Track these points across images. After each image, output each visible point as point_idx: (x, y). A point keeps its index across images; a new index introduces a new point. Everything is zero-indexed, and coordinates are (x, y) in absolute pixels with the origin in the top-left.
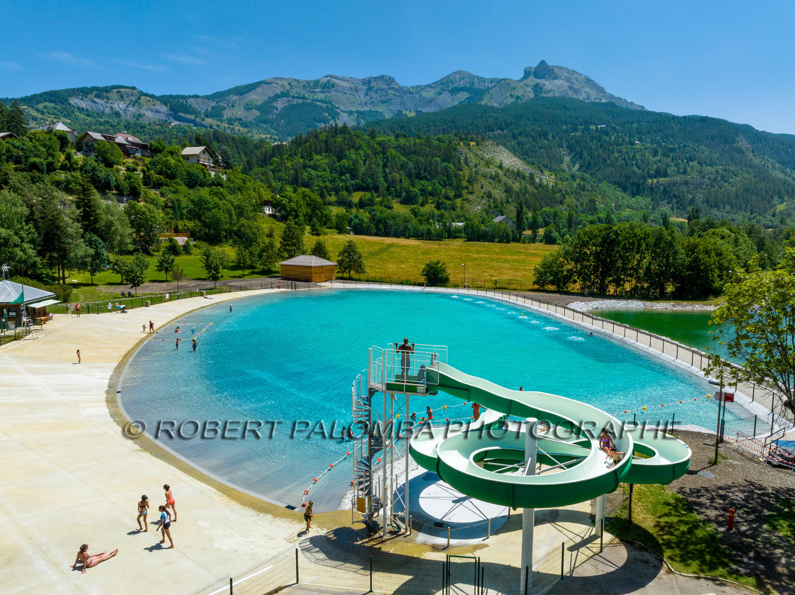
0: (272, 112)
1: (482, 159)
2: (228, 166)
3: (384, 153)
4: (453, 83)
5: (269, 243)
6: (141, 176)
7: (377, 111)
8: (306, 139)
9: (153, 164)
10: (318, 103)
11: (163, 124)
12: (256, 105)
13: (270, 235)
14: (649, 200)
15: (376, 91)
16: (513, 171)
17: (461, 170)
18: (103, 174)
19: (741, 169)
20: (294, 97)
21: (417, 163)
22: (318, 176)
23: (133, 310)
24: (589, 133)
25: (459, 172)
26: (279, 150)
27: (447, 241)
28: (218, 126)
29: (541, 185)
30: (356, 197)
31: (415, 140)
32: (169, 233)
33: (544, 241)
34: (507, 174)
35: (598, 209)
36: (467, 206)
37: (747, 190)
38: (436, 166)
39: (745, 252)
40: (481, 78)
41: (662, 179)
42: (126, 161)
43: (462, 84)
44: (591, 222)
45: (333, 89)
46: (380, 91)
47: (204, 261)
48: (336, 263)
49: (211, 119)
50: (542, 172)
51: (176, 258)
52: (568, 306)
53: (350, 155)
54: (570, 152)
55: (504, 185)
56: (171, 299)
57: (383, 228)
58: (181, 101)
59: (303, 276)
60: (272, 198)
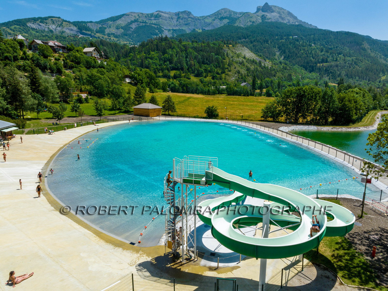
0: (130, 30)
1: (235, 54)
2: (107, 57)
3: (186, 51)
4: (221, 15)
5: (128, 97)
6: (63, 63)
7: (183, 29)
8: (147, 44)
9: (69, 56)
10: (153, 25)
11: (75, 36)
12: (122, 26)
13: (129, 93)
14: (318, 74)
15: (182, 19)
16: (250, 60)
17: (225, 59)
18: (42, 62)
19: (365, 59)
20: (140, 22)
21: (203, 56)
22: (153, 63)
23: (58, 132)
24: (289, 40)
25: (224, 60)
26: (133, 49)
27: (218, 95)
28: (103, 37)
29: (264, 67)
30: (172, 73)
31: (202, 44)
32: (78, 92)
33: (266, 95)
34: (248, 61)
35: (293, 79)
36: (227, 77)
37: (367, 69)
38: (212, 57)
39: (368, 101)
40: (235, 12)
41: (325, 64)
42: (55, 55)
43: (225, 15)
44: (289, 86)
45: (160, 18)
46: (184, 19)
47: (95, 106)
48: (162, 107)
49: (99, 34)
50: (265, 60)
51: (81, 105)
52: (279, 129)
53: (169, 52)
54: (279, 50)
55: (246, 67)
56: (77, 126)
57: (185, 89)
58: (84, 24)
59: (145, 114)
60: (129, 74)
